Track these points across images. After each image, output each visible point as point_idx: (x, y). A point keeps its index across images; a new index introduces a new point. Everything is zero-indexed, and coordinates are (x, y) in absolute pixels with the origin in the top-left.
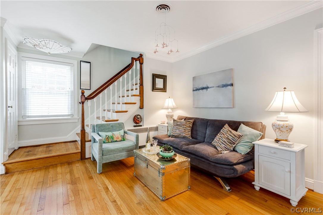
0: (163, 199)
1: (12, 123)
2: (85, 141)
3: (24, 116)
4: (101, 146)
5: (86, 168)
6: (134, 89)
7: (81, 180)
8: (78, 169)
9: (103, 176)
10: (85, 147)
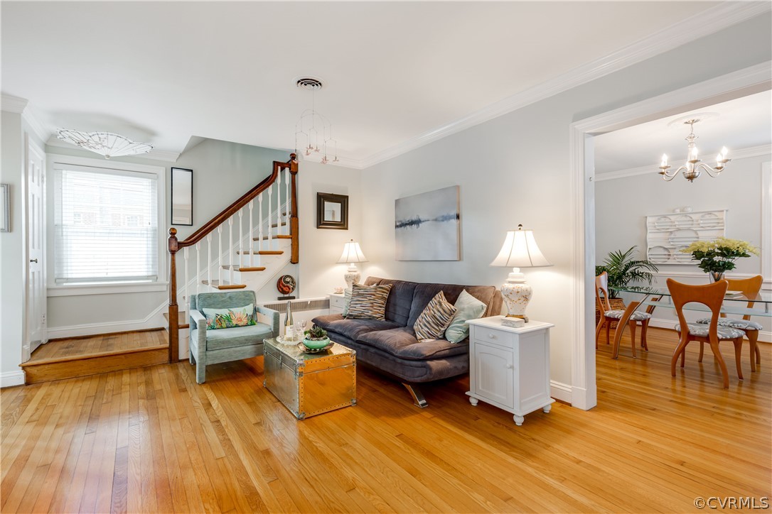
0: (301, 416)
1: (37, 294)
2: (178, 327)
3: (60, 279)
4: (203, 333)
5: (177, 376)
6: (279, 224)
7: (165, 394)
8: (162, 376)
9: (207, 387)
10: (177, 338)
